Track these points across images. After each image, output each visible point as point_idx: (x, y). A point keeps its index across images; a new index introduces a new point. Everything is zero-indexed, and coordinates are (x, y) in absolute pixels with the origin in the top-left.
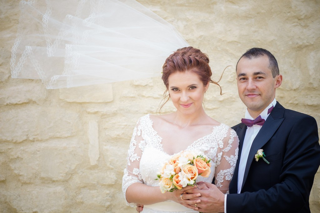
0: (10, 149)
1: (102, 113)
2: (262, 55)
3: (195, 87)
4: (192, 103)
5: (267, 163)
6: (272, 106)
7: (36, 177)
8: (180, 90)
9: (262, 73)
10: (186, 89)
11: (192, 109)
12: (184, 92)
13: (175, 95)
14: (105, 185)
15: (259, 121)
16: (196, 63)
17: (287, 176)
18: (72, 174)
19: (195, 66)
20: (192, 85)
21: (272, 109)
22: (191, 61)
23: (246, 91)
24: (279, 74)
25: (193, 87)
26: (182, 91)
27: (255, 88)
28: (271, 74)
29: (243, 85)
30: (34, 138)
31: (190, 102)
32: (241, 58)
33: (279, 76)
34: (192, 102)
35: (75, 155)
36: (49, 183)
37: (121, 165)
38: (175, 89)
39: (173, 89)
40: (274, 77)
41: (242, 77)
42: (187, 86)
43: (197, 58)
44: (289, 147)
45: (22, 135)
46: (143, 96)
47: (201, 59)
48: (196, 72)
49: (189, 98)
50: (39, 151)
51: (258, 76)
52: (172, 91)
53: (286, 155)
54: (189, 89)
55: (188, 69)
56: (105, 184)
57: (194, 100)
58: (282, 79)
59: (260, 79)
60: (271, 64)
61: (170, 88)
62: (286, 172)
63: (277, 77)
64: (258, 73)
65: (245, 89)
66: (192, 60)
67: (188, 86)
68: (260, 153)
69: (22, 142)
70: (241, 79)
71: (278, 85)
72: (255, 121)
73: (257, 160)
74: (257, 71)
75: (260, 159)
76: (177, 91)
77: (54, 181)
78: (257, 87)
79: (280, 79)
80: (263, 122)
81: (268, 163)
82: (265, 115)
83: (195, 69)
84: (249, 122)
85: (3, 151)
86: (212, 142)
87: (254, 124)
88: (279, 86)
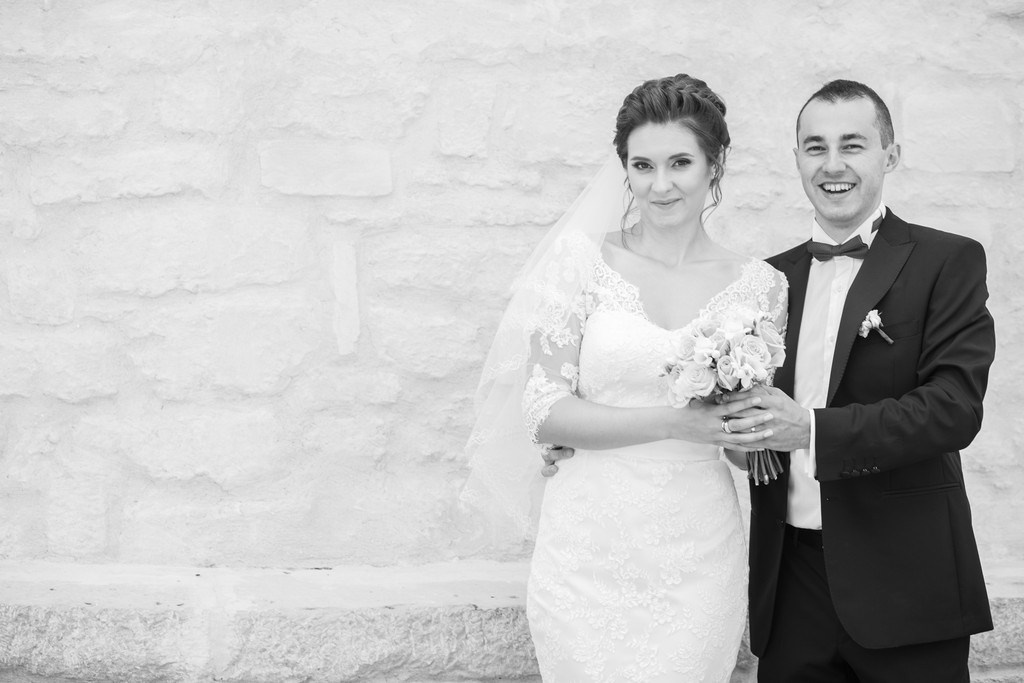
0: (131, 312)
1: (366, 222)
2: (860, 95)
3: (688, 162)
4: (678, 200)
5: (887, 342)
6: (879, 215)
7: (201, 385)
8: (652, 168)
9: (860, 137)
10: (667, 166)
11: (677, 214)
12: (661, 170)
13: (641, 179)
14: (373, 404)
15: (854, 249)
16: (692, 106)
17: (940, 369)
18: (292, 378)
19: (688, 113)
20: (681, 155)
21: (879, 222)
22: (680, 101)
23: (820, 174)
24: (893, 142)
25: (682, 161)
26: (656, 170)
27: (844, 168)
28: (879, 140)
29: (814, 163)
30: (197, 286)
31: (674, 195)
32: (809, 101)
33: (894, 146)
34: (677, 197)
35: (301, 329)
36: (234, 400)
37: (414, 355)
38: (642, 164)
39: (636, 165)
40: (884, 147)
41: (815, 144)
42: (669, 156)
43: (697, 96)
44: (937, 306)
45: (163, 277)
46: (463, 183)
47: (705, 99)
48: (689, 126)
49: (671, 186)
50: (210, 319)
51: (850, 143)
52: (635, 170)
53: (929, 329)
54: (674, 165)
55: (674, 118)
56: (372, 401)
57: (683, 192)
58: (899, 154)
59: (855, 150)
60: (879, 116)
61: (630, 163)
62: (938, 360)
63: (890, 147)
64: (851, 137)
65: (820, 169)
66: (685, 99)
67: (672, 158)
68: (874, 319)
69: (163, 295)
70: (810, 149)
71: (891, 167)
72: (842, 248)
73: (865, 334)
74: (849, 132)
75: (873, 331)
76: (646, 170)
77: (248, 396)
78: (847, 166)
79: (895, 154)
80: (864, 251)
81: (891, 341)
82: (866, 234)
83: (691, 120)
84: (829, 249)
85: (110, 317)
86: (746, 298)
87: (841, 254)
88: (894, 167)
